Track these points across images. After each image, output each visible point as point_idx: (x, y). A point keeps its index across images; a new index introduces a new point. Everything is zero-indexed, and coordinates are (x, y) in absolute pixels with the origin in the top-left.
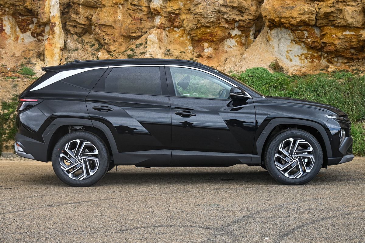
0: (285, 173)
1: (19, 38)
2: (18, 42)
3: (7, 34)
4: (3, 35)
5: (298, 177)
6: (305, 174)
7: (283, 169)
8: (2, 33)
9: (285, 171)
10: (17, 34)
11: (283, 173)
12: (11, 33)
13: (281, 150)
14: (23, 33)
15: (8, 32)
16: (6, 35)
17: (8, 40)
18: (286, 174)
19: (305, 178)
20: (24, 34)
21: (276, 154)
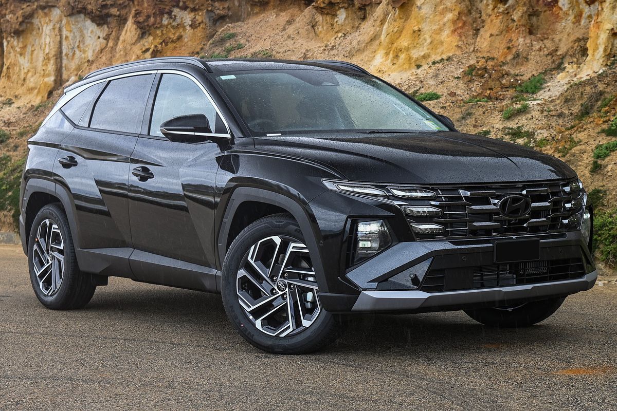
0: (256, 318)
1: (584, 15)
2: (580, 25)
3: (562, 10)
4: (555, 11)
5: (283, 335)
6: (301, 329)
7: (253, 308)
8: (555, 9)
9: (257, 313)
10: (581, 6)
11: (251, 317)
12: (569, 6)
13: (252, 262)
14: (589, 5)
15: (564, 5)
16: (561, 12)
17: (564, 21)
18: (258, 324)
19: (299, 339)
20: (592, 6)
21: (241, 269)
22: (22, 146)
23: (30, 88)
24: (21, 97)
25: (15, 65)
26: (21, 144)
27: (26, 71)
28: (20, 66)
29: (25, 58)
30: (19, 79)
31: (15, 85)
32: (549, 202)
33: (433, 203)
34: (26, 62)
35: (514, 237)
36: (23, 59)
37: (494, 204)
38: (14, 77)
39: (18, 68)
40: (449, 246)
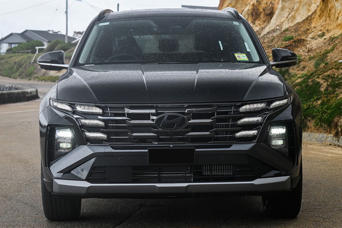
22: (308, 67)
23: (338, 24)
24: (331, 31)
25: (333, 7)
26: (308, 66)
27: (339, 12)
28: (336, 9)
29: (338, 2)
30: (335, 18)
31: (332, 22)
32: (212, 119)
33: (100, 117)
34: (339, 5)
35: (171, 146)
36: (337, 3)
37: (153, 120)
38: (332, 16)
39: (334, 10)
40: (109, 150)
